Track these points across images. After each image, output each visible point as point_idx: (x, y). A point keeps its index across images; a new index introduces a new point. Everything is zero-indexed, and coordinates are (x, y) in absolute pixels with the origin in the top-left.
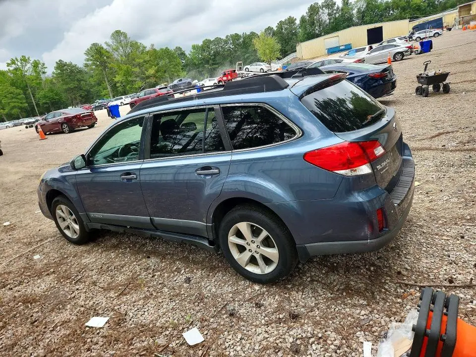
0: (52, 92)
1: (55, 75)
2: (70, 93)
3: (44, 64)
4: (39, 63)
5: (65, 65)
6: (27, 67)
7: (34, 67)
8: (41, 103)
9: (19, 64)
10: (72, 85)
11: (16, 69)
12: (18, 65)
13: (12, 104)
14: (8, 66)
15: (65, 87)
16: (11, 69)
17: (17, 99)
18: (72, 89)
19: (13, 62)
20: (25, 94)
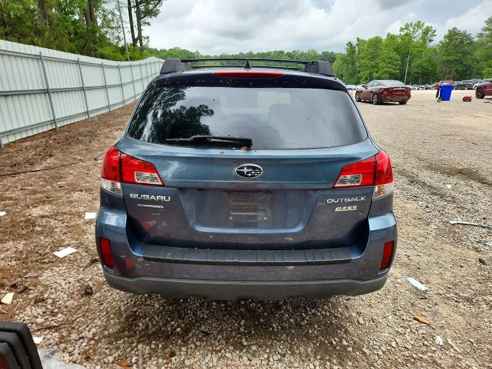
0: (430, 62)
1: (441, 44)
2: (447, 66)
3: (435, 31)
4: (431, 30)
5: (457, 34)
6: (417, 33)
7: (424, 33)
8: (412, 72)
9: (412, 30)
10: (452, 58)
11: (406, 35)
12: (410, 30)
13: (386, 69)
14: (400, 31)
15: (445, 58)
16: (403, 33)
17: (393, 64)
18: (451, 62)
19: (407, 27)
20: (403, 60)
